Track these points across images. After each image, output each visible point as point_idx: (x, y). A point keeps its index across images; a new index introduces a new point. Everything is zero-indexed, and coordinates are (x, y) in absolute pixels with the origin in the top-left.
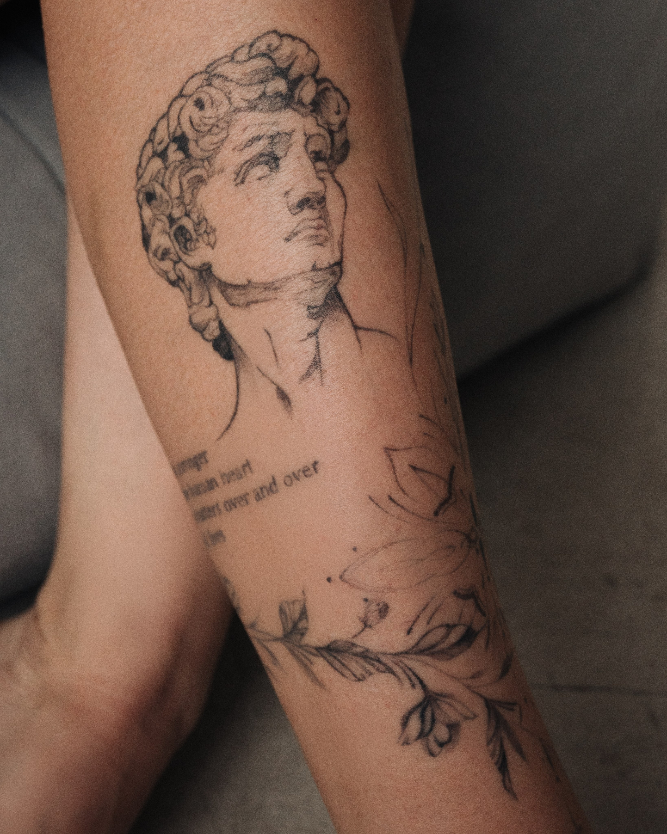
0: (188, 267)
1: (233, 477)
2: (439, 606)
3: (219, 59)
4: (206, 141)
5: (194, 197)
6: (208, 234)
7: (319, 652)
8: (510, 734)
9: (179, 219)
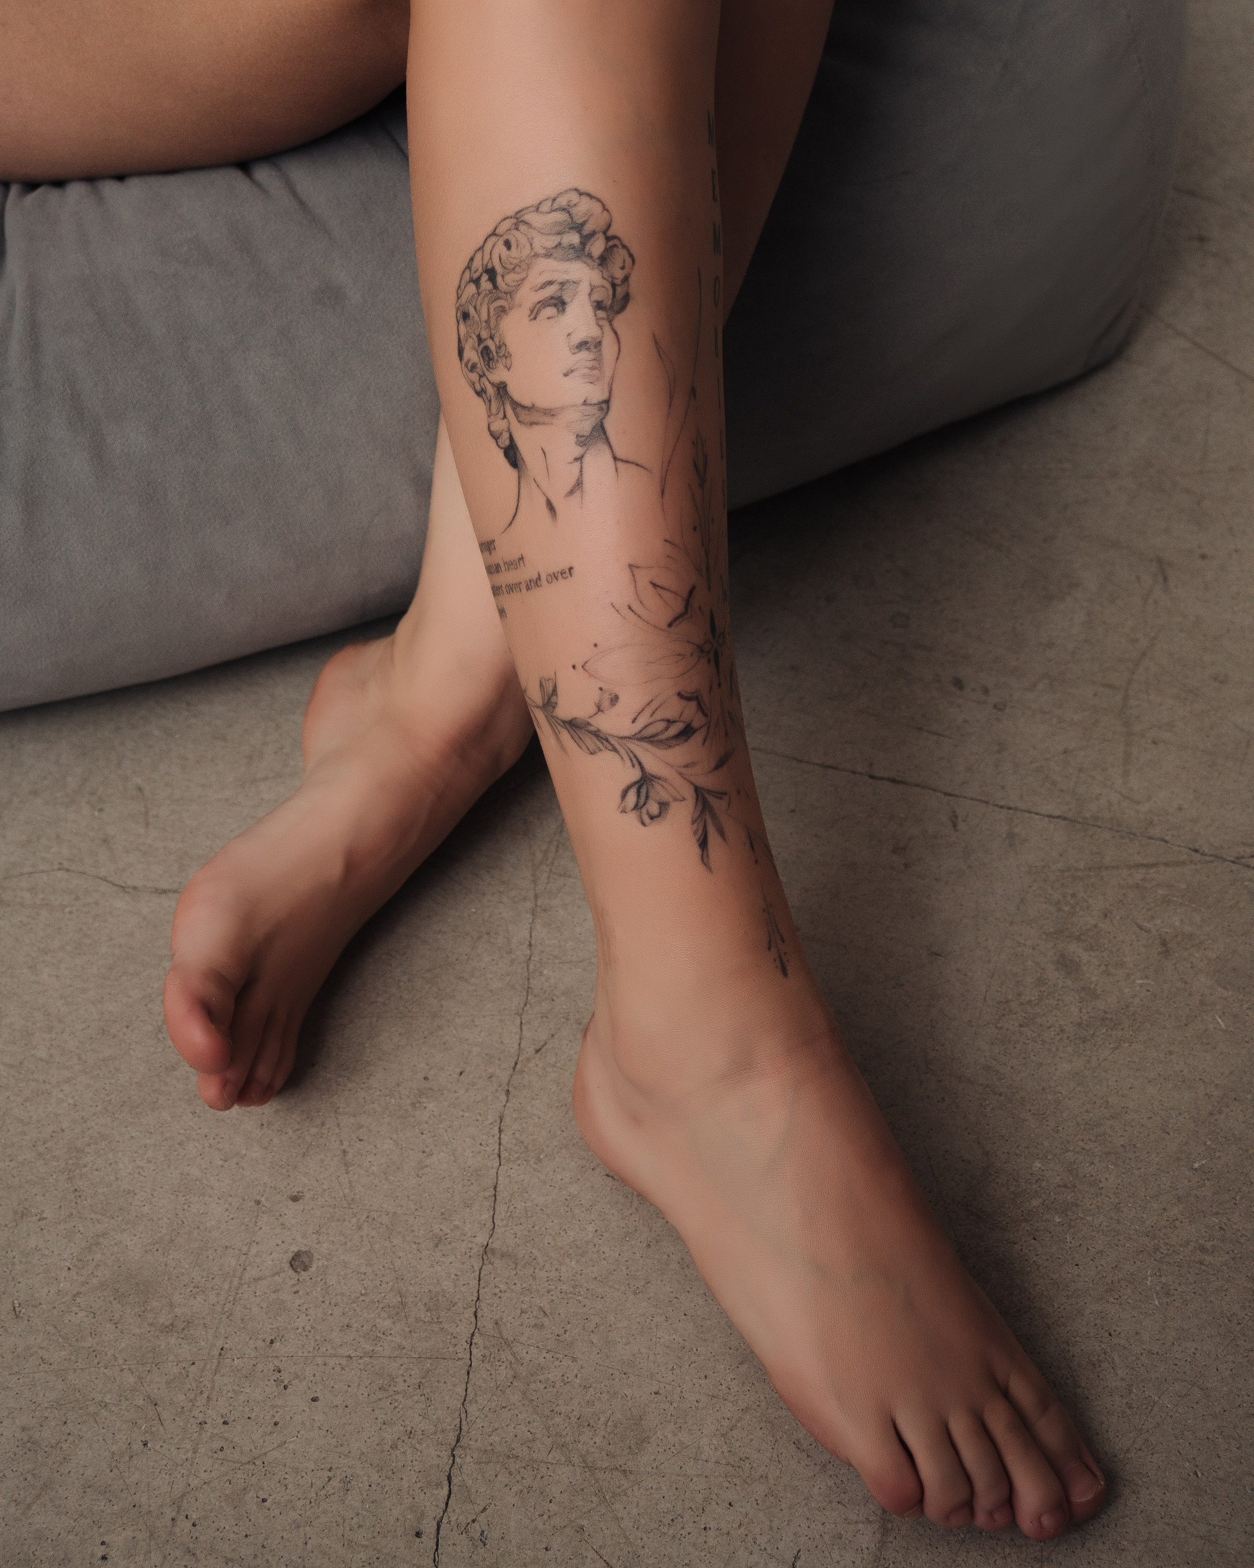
0: (490, 382)
1: (512, 566)
2: (662, 704)
3: (526, 208)
4: (510, 278)
5: (497, 325)
6: (506, 357)
7: (564, 724)
8: (714, 818)
9: (485, 340)
